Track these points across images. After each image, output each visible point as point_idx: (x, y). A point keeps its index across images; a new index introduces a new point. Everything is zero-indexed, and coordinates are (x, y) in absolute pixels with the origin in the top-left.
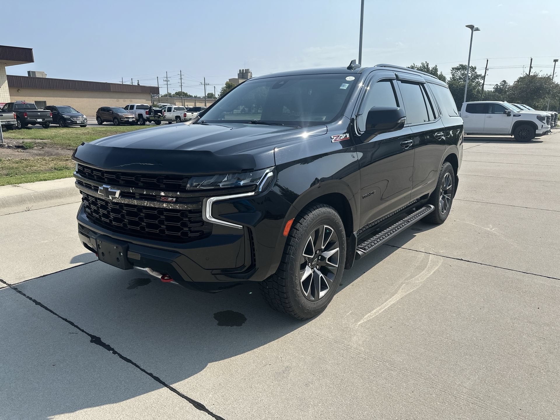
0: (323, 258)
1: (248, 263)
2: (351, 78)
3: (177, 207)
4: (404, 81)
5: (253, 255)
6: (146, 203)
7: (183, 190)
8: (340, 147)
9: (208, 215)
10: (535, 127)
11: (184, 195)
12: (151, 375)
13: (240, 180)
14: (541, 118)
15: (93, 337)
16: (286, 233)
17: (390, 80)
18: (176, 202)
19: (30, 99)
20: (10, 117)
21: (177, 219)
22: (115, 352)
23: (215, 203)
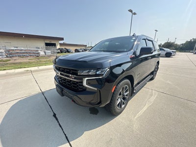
0: (124, 95)
1: (99, 101)
2: (134, 38)
3: (75, 80)
4: (149, 40)
5: (101, 99)
6: (66, 78)
7: (77, 75)
8: (130, 60)
9: (85, 84)
10: (171, 54)
11: (77, 77)
12: (65, 135)
13: (97, 72)
14: (173, 52)
15: (54, 114)
16: (113, 91)
17: (145, 39)
18: (74, 79)
19: (63, 47)
20: (59, 51)
21: (75, 84)
22: (58, 122)
23: (87, 80)
